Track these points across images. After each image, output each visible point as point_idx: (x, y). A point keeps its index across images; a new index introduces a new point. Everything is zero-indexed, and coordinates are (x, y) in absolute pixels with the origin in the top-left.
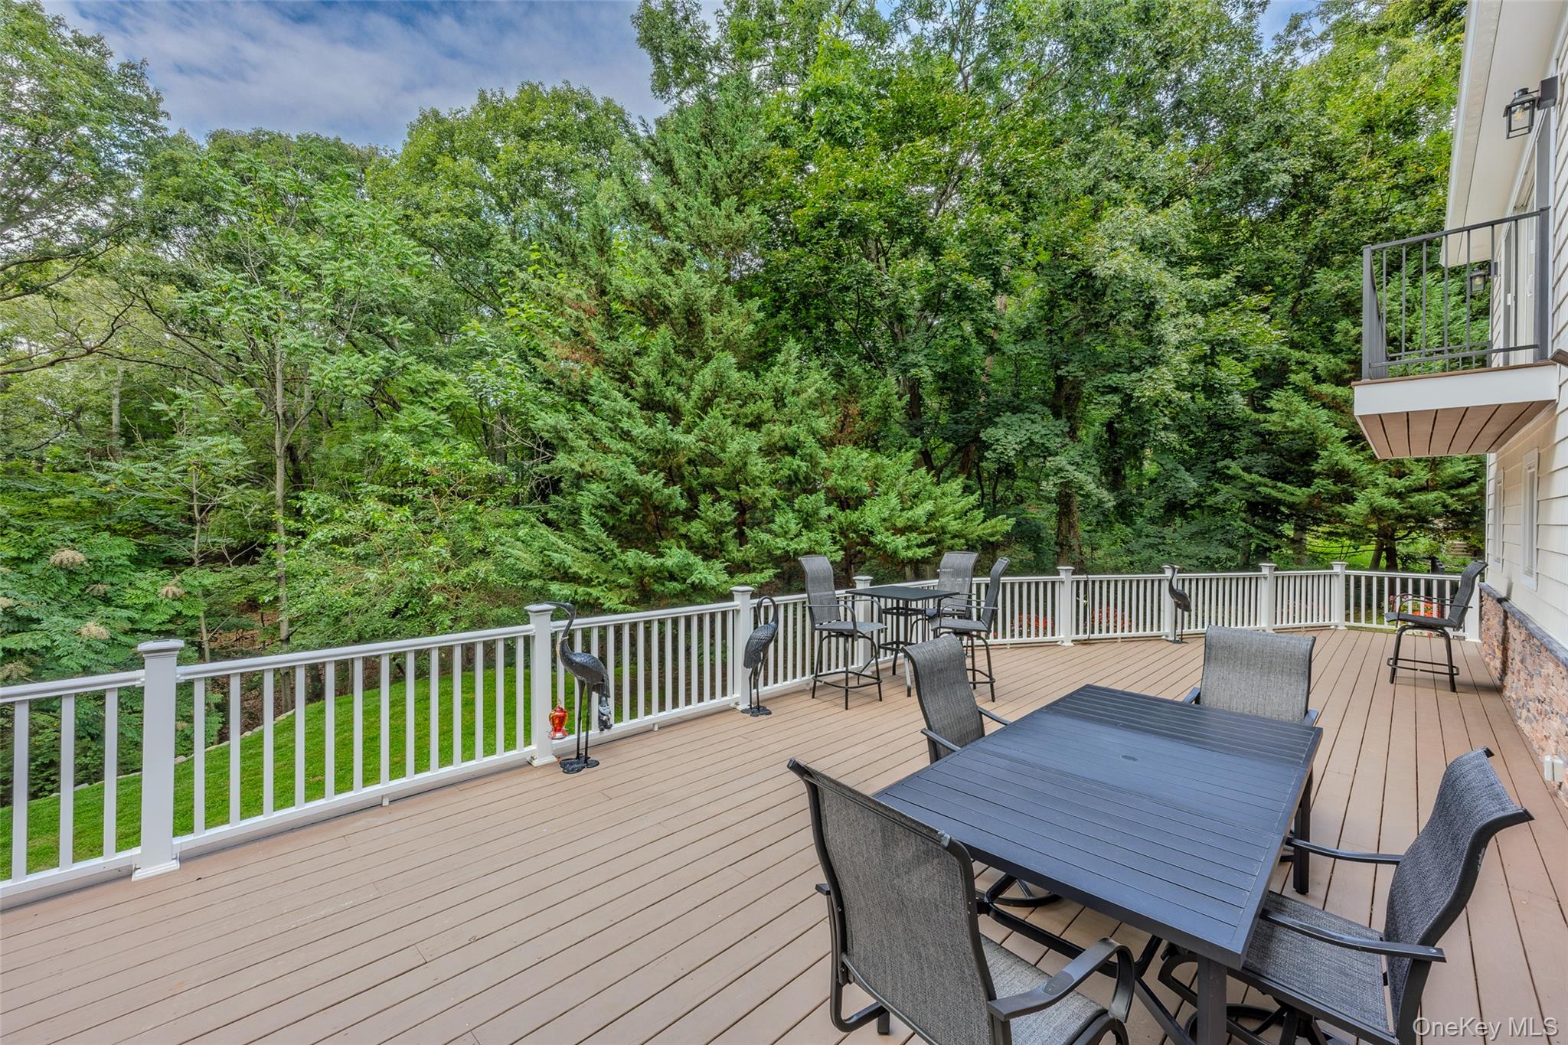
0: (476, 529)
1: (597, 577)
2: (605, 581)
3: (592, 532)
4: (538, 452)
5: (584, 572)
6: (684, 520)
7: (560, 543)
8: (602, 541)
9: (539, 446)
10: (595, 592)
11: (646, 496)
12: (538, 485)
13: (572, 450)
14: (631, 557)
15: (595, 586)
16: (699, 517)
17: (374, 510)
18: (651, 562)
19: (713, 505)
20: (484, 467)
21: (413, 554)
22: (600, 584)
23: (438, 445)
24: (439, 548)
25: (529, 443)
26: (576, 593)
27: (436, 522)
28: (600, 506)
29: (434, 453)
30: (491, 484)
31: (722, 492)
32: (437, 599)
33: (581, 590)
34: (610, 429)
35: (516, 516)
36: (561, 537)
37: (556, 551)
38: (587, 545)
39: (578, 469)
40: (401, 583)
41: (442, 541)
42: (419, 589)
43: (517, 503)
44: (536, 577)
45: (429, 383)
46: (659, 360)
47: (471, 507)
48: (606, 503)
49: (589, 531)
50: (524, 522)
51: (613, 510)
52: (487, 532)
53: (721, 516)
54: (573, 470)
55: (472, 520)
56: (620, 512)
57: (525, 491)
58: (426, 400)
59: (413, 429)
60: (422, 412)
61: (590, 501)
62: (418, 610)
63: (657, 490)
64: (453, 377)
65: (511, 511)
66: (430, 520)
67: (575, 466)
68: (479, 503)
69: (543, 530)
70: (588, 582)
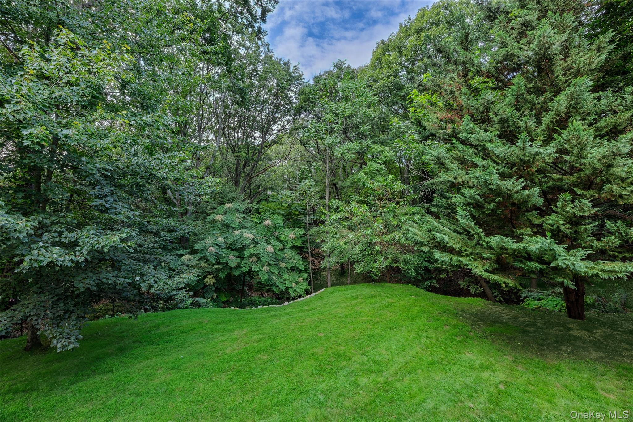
0: (395, 216)
1: (466, 251)
2: (471, 254)
3: (463, 221)
4: (425, 178)
5: (457, 246)
6: (539, 214)
7: (441, 227)
8: (471, 227)
9: (425, 175)
10: (465, 260)
11: (508, 196)
12: (425, 194)
13: (448, 170)
14: (495, 240)
15: (464, 256)
16: (554, 212)
17: (355, 207)
18: (511, 244)
19: (573, 202)
20: (399, 186)
21: (368, 226)
22: (467, 255)
23: (381, 178)
24: (378, 224)
25: (420, 174)
26: (451, 260)
27: (379, 212)
28: (469, 204)
29: (379, 181)
30: (402, 194)
31: (579, 191)
32: (377, 248)
33: (455, 258)
34: (475, 154)
35: (414, 210)
36: (440, 223)
37: (437, 232)
38: (458, 229)
39: (453, 180)
40: (363, 239)
41: (381, 221)
42: (370, 243)
43: (413, 204)
44: (425, 245)
45: (378, 152)
46: (513, 101)
47: (393, 205)
48: (472, 202)
49: (461, 221)
50: (418, 213)
51: (478, 206)
52: (400, 217)
53: (580, 211)
54: (450, 181)
55: (393, 212)
56: (484, 208)
57: (418, 197)
58: (376, 160)
59: (371, 172)
60: (374, 165)
61: (461, 201)
62: (370, 252)
63: (517, 192)
64: (387, 148)
65: (411, 207)
66: (376, 211)
67: (451, 179)
68: (397, 204)
69: (430, 218)
70: (459, 253)
